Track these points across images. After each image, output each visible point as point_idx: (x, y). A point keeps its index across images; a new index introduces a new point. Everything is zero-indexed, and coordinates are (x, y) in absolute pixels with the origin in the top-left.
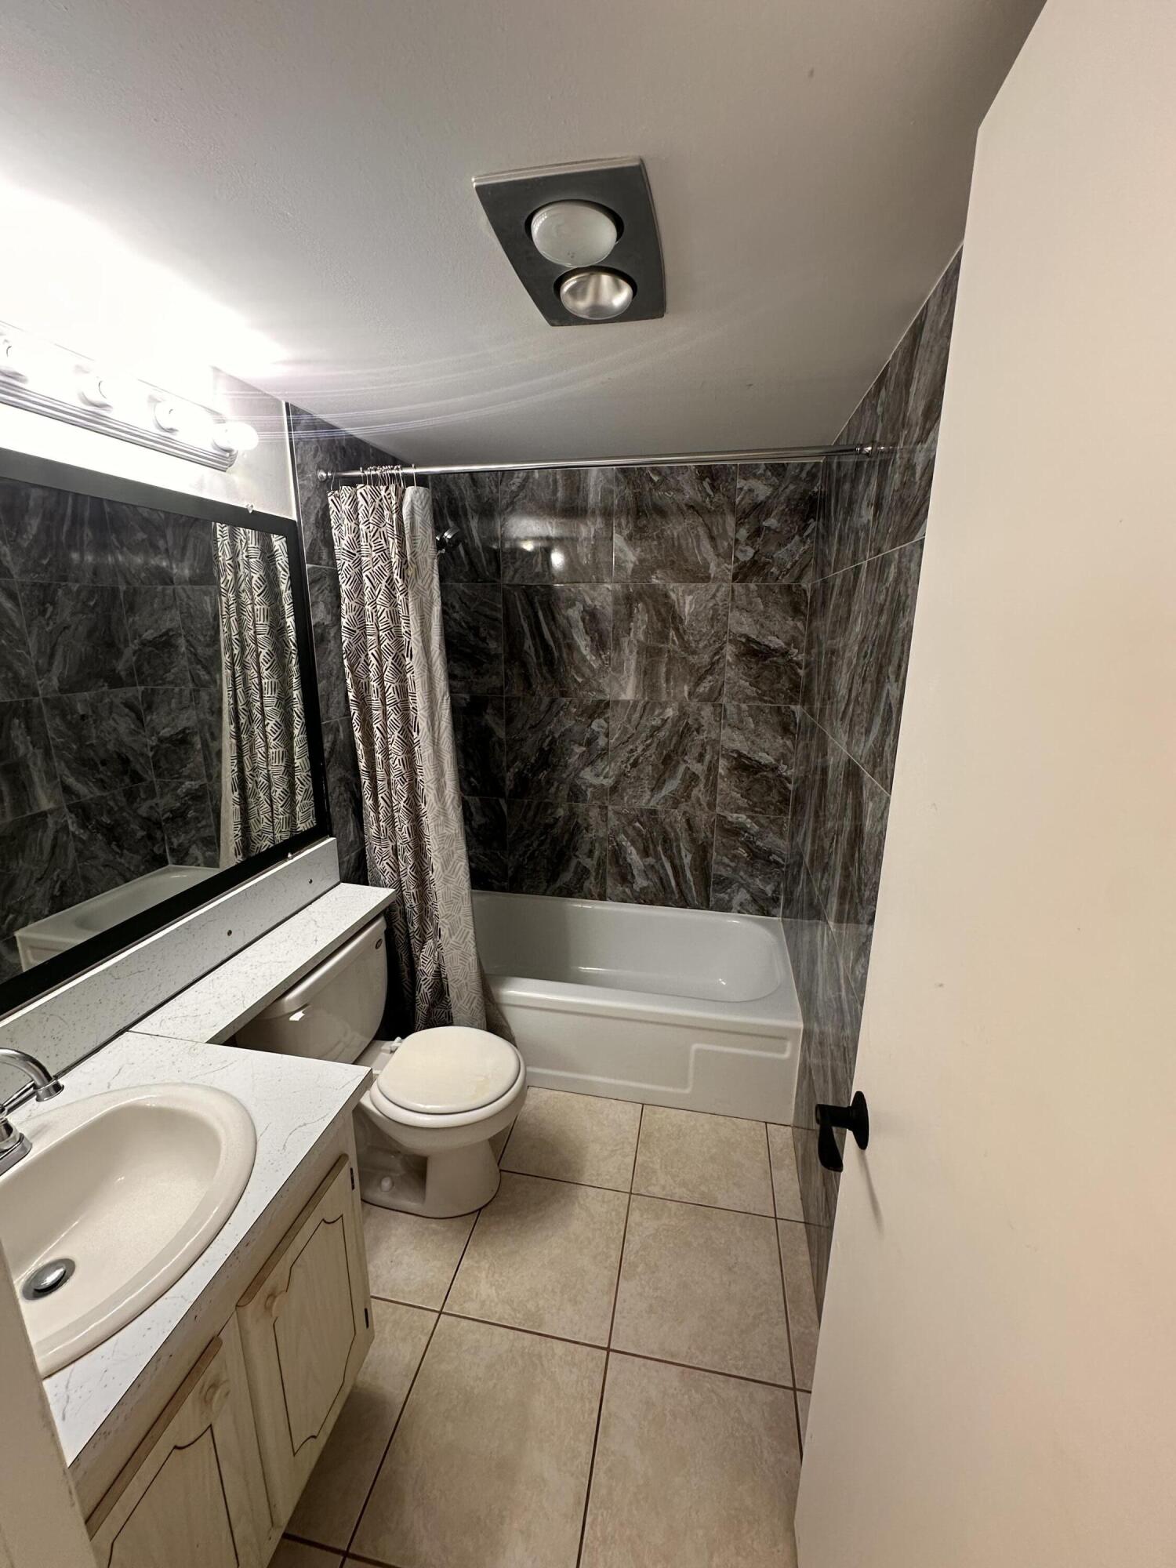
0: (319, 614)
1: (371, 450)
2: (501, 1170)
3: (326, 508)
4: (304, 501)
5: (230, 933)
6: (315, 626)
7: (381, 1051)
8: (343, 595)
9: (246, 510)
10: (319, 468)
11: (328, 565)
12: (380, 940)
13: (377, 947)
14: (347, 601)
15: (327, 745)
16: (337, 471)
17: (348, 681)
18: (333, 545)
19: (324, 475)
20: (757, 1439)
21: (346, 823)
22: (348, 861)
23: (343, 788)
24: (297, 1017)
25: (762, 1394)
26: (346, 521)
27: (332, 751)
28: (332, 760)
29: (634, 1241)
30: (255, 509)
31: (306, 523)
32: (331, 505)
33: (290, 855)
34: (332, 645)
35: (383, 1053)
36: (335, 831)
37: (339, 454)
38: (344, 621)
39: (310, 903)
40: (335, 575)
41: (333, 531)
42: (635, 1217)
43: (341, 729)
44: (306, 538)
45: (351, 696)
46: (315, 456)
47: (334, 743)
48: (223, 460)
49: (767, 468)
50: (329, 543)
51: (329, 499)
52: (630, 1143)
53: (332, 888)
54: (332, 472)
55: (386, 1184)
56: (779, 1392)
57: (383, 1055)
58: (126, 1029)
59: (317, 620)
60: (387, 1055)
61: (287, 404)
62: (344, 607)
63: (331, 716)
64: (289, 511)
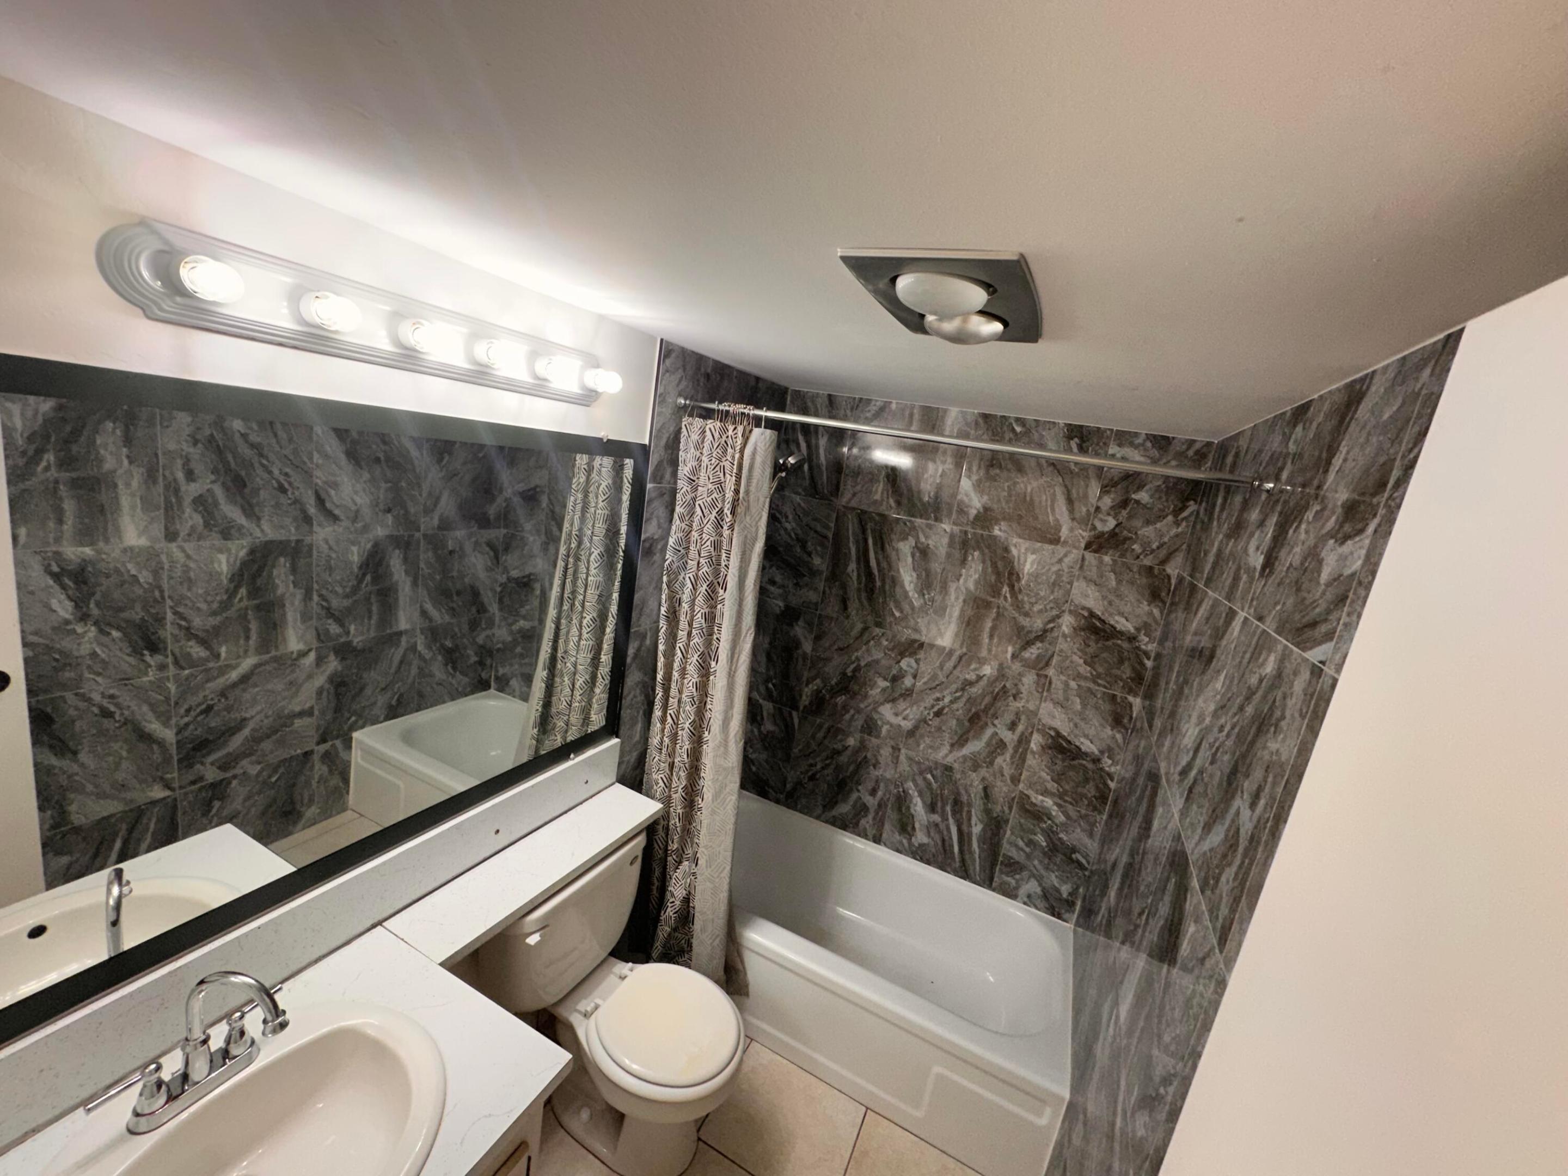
0: (650, 530)
1: (735, 373)
2: (699, 1139)
3: (678, 432)
4: (659, 426)
5: (498, 831)
6: (644, 541)
7: (612, 973)
8: (676, 516)
9: (601, 439)
10: (680, 395)
11: (669, 483)
12: (636, 857)
13: (632, 863)
14: (678, 522)
15: (631, 651)
16: (696, 400)
17: (664, 597)
18: (678, 465)
19: (683, 402)
21: (633, 725)
22: (628, 762)
23: (638, 691)
24: (533, 940)
26: (693, 450)
27: (636, 656)
28: (634, 665)
30: (611, 437)
31: (656, 446)
32: (684, 429)
33: (572, 756)
34: (657, 557)
35: (612, 976)
36: (621, 732)
37: (702, 380)
38: (671, 541)
39: (581, 803)
40: (674, 492)
41: (681, 453)
43: (648, 637)
44: (654, 460)
45: (663, 610)
46: (678, 385)
47: (639, 650)
48: (588, 398)
49: (1148, 438)
50: (674, 463)
51: (683, 424)
53: (606, 788)
54: (691, 400)
55: (585, 1115)
57: (612, 979)
58: (380, 923)
59: (648, 535)
60: (617, 980)
61: (662, 340)
62: (674, 527)
63: (641, 623)
64: (644, 438)
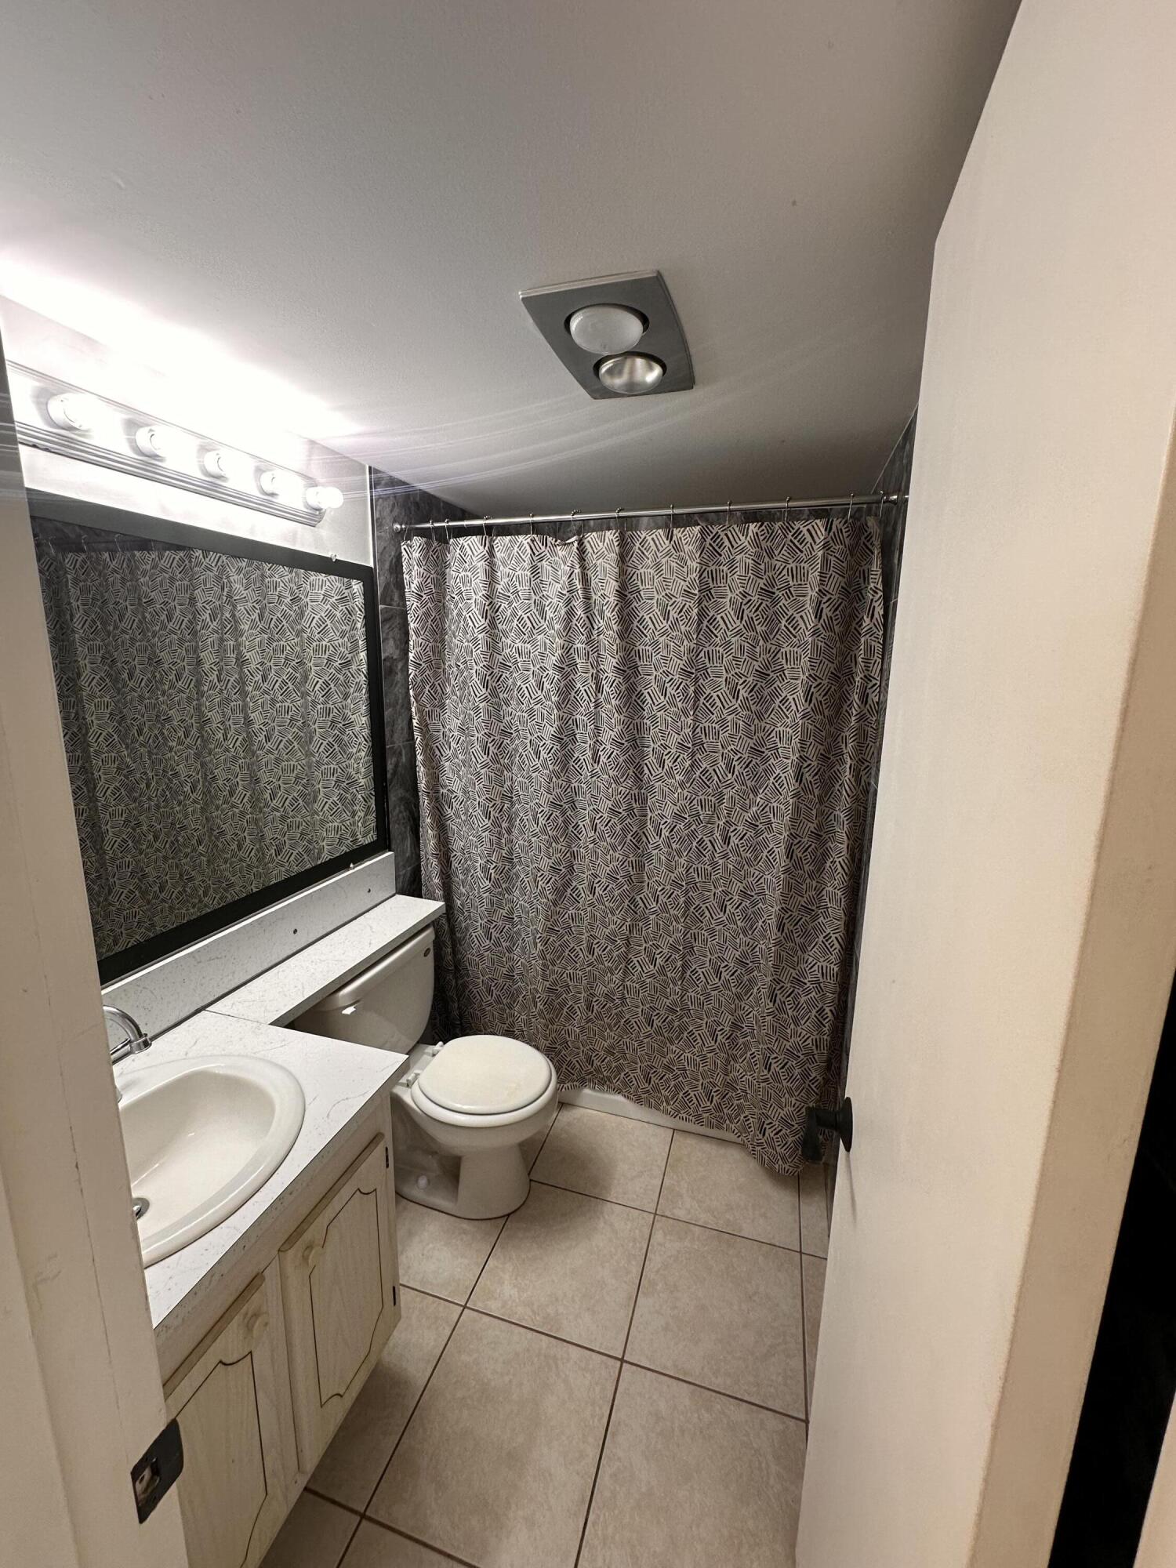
0: (389, 649)
1: (442, 504)
2: (531, 1180)
3: (399, 556)
4: (380, 551)
5: (295, 931)
6: (385, 660)
7: (424, 1053)
8: (411, 632)
9: (331, 559)
10: (395, 521)
11: (398, 606)
12: (428, 949)
13: (425, 955)
14: (414, 637)
15: (390, 767)
16: (411, 524)
17: (413, 710)
18: (404, 588)
19: (399, 527)
20: (764, 1465)
21: (404, 839)
22: (405, 875)
23: (402, 807)
24: (349, 1011)
25: (773, 1422)
26: (416, 567)
27: (395, 772)
28: (395, 781)
29: (655, 1261)
30: (338, 558)
31: (381, 570)
32: (404, 553)
33: (352, 866)
34: (399, 677)
35: (425, 1056)
36: (393, 847)
37: (413, 508)
38: (411, 656)
39: (368, 911)
40: (404, 614)
41: (405, 576)
42: (658, 1236)
43: (403, 752)
44: (380, 582)
45: (415, 722)
46: (391, 511)
47: (396, 766)
48: (313, 517)
50: (400, 586)
51: (402, 548)
52: (658, 1166)
53: (388, 899)
54: (406, 524)
55: (423, 1181)
56: (791, 1423)
57: (426, 1057)
58: (204, 1008)
59: (387, 654)
60: (429, 1057)
61: (370, 468)
62: (411, 643)
63: (395, 740)
64: (367, 560)
